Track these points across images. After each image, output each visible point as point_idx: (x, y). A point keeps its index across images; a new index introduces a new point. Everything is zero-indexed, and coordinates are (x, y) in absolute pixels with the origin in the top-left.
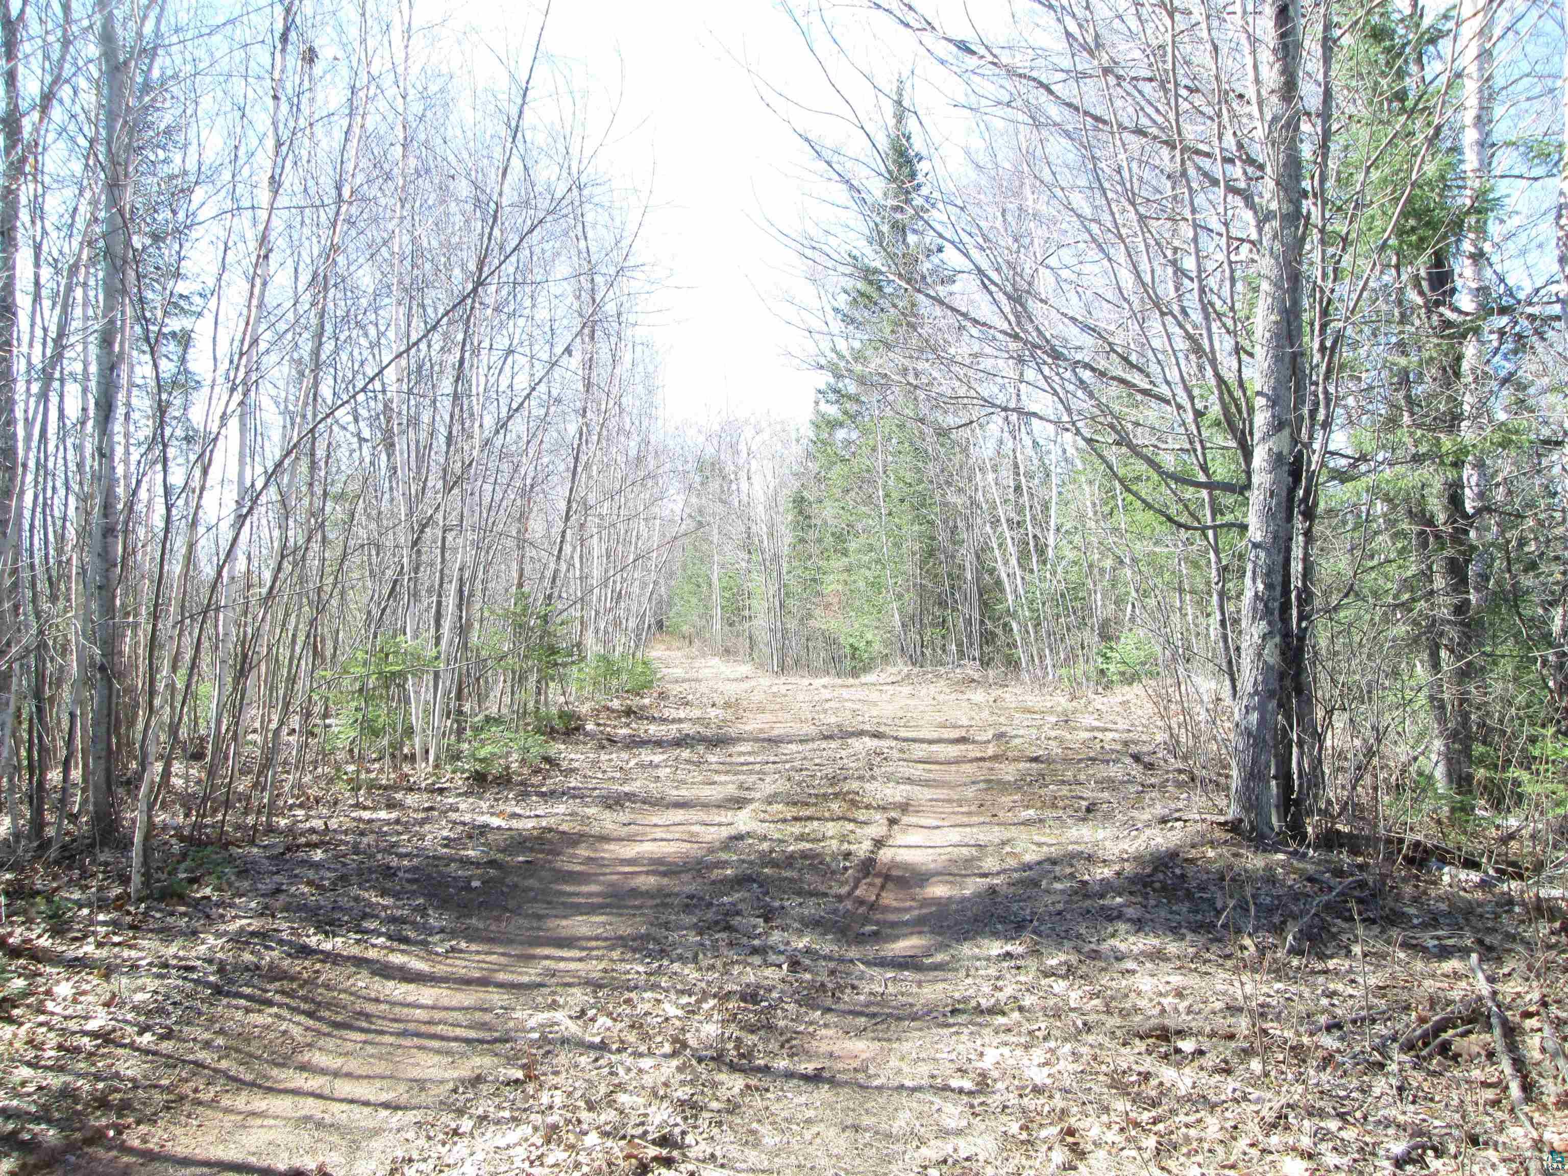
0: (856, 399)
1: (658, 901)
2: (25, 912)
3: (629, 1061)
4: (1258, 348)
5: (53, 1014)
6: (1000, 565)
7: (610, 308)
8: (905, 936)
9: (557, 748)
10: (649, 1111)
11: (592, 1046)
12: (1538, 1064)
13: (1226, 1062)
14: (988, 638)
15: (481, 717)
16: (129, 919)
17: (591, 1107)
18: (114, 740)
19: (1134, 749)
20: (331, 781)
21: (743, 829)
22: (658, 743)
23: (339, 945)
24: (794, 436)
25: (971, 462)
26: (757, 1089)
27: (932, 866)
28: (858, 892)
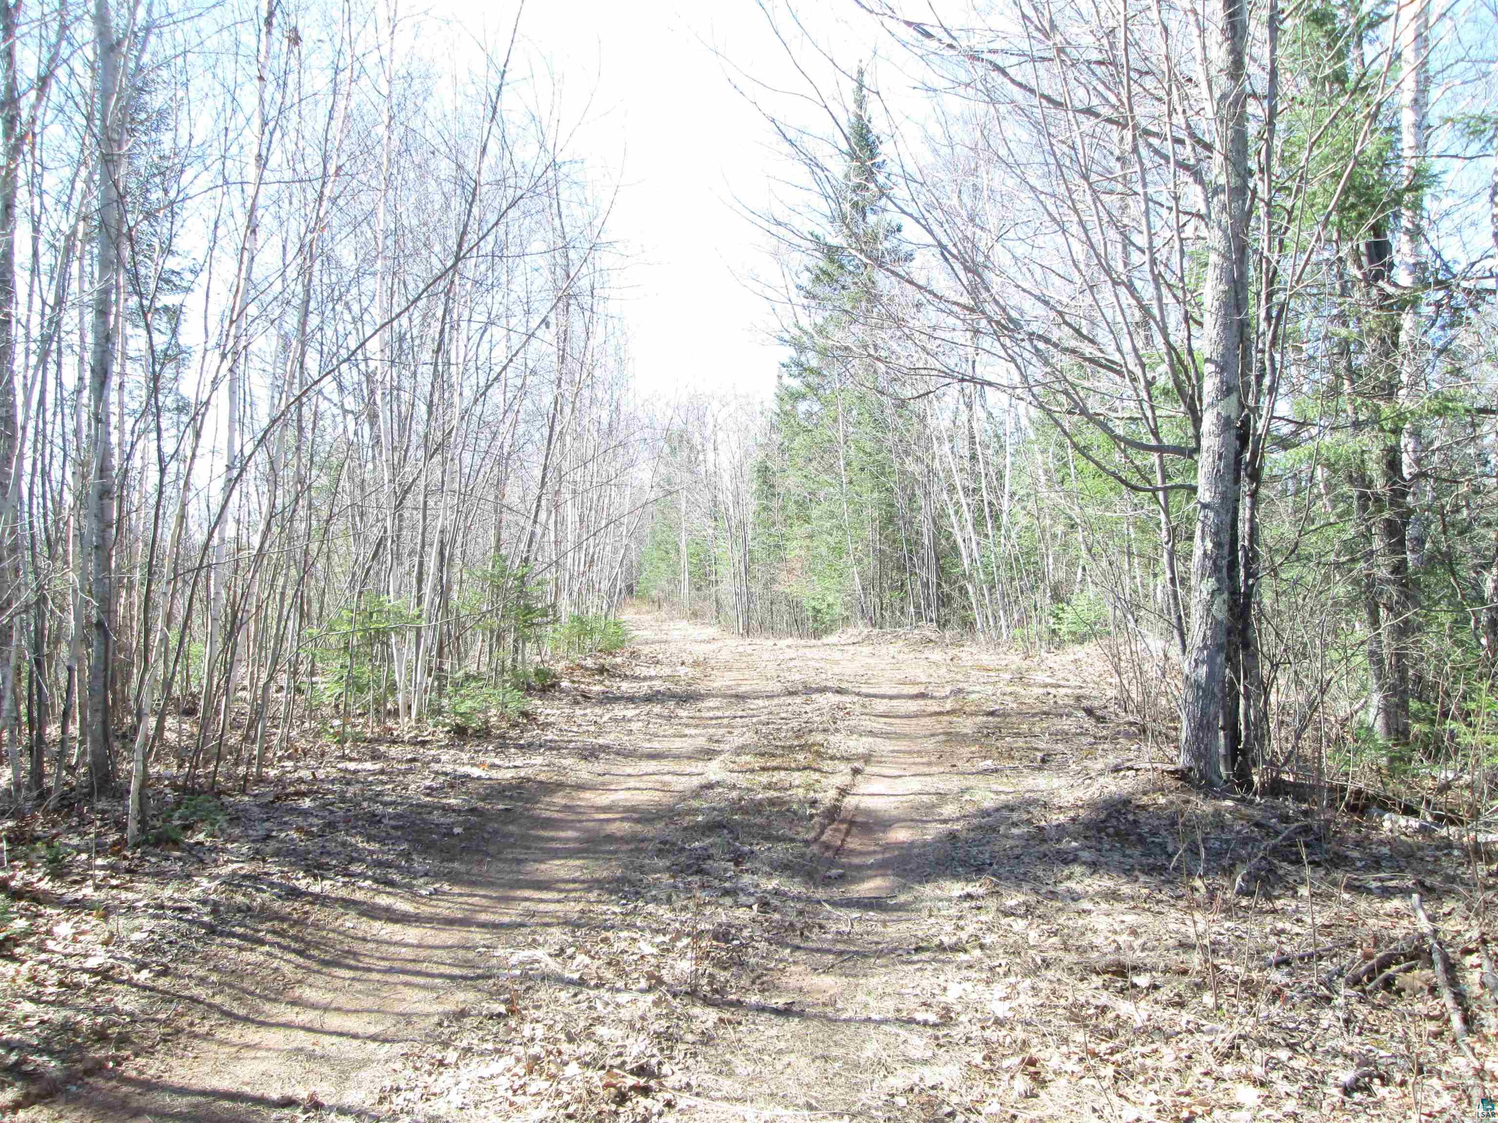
0: (818, 372)
1: (632, 846)
2: (26, 857)
3: (607, 996)
4: (1207, 315)
5: (53, 952)
6: (956, 531)
7: (584, 283)
8: (870, 877)
9: (535, 704)
10: (627, 1042)
11: (571, 982)
12: (1477, 998)
13: (1179, 995)
14: (945, 601)
15: (460, 674)
16: (126, 863)
17: (571, 1039)
18: (110, 696)
19: (1085, 703)
20: (318, 735)
21: (713, 778)
22: (631, 699)
23: (328, 887)
24: (758, 408)
25: (928, 431)
26: (730, 1022)
27: (895, 813)
28: (824, 838)
